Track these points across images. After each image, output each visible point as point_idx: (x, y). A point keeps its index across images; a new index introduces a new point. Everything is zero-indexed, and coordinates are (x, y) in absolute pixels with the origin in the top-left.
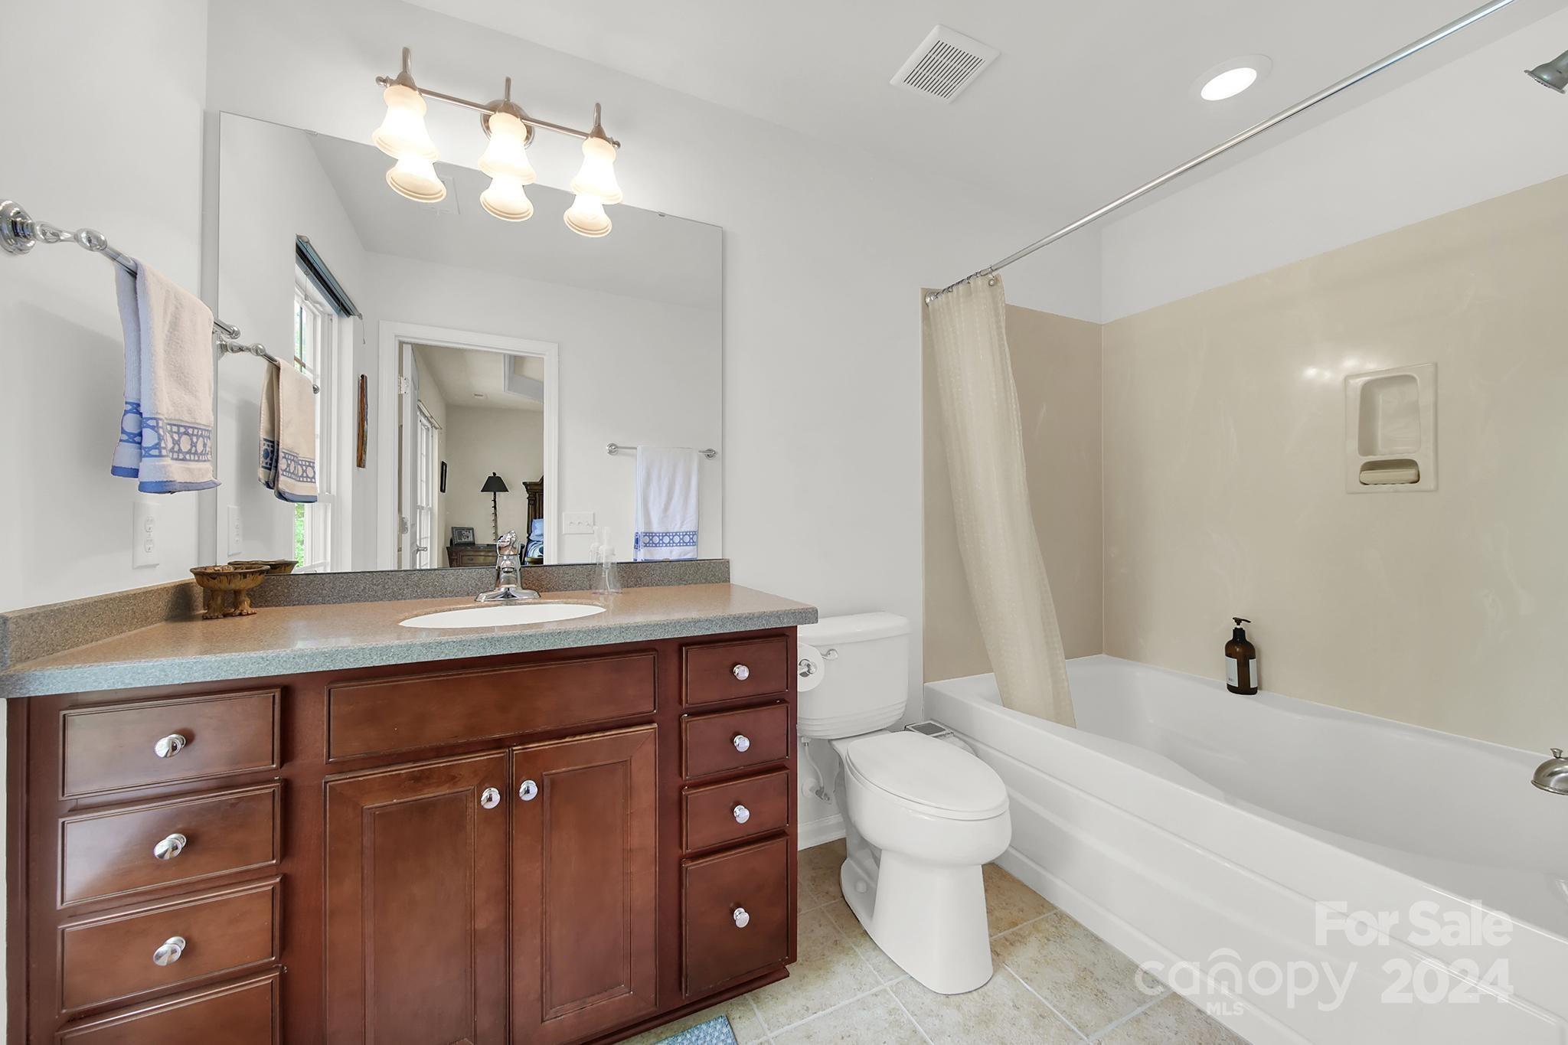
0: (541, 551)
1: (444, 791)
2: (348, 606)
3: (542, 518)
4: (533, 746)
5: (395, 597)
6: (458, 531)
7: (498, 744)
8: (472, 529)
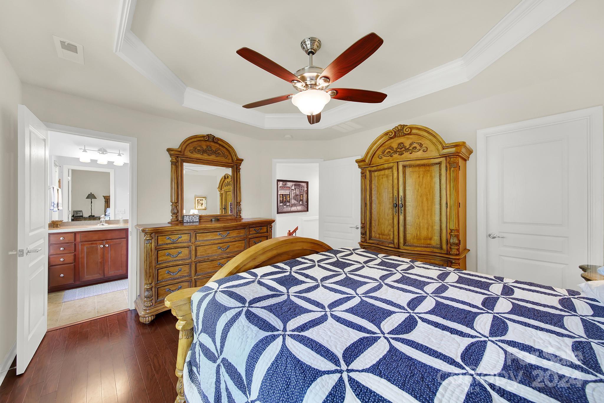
0: (110, 218)
1: (95, 245)
2: (74, 226)
3: (109, 207)
4: (108, 241)
5: (82, 225)
6: (77, 212)
7: (103, 240)
8: (82, 211)
